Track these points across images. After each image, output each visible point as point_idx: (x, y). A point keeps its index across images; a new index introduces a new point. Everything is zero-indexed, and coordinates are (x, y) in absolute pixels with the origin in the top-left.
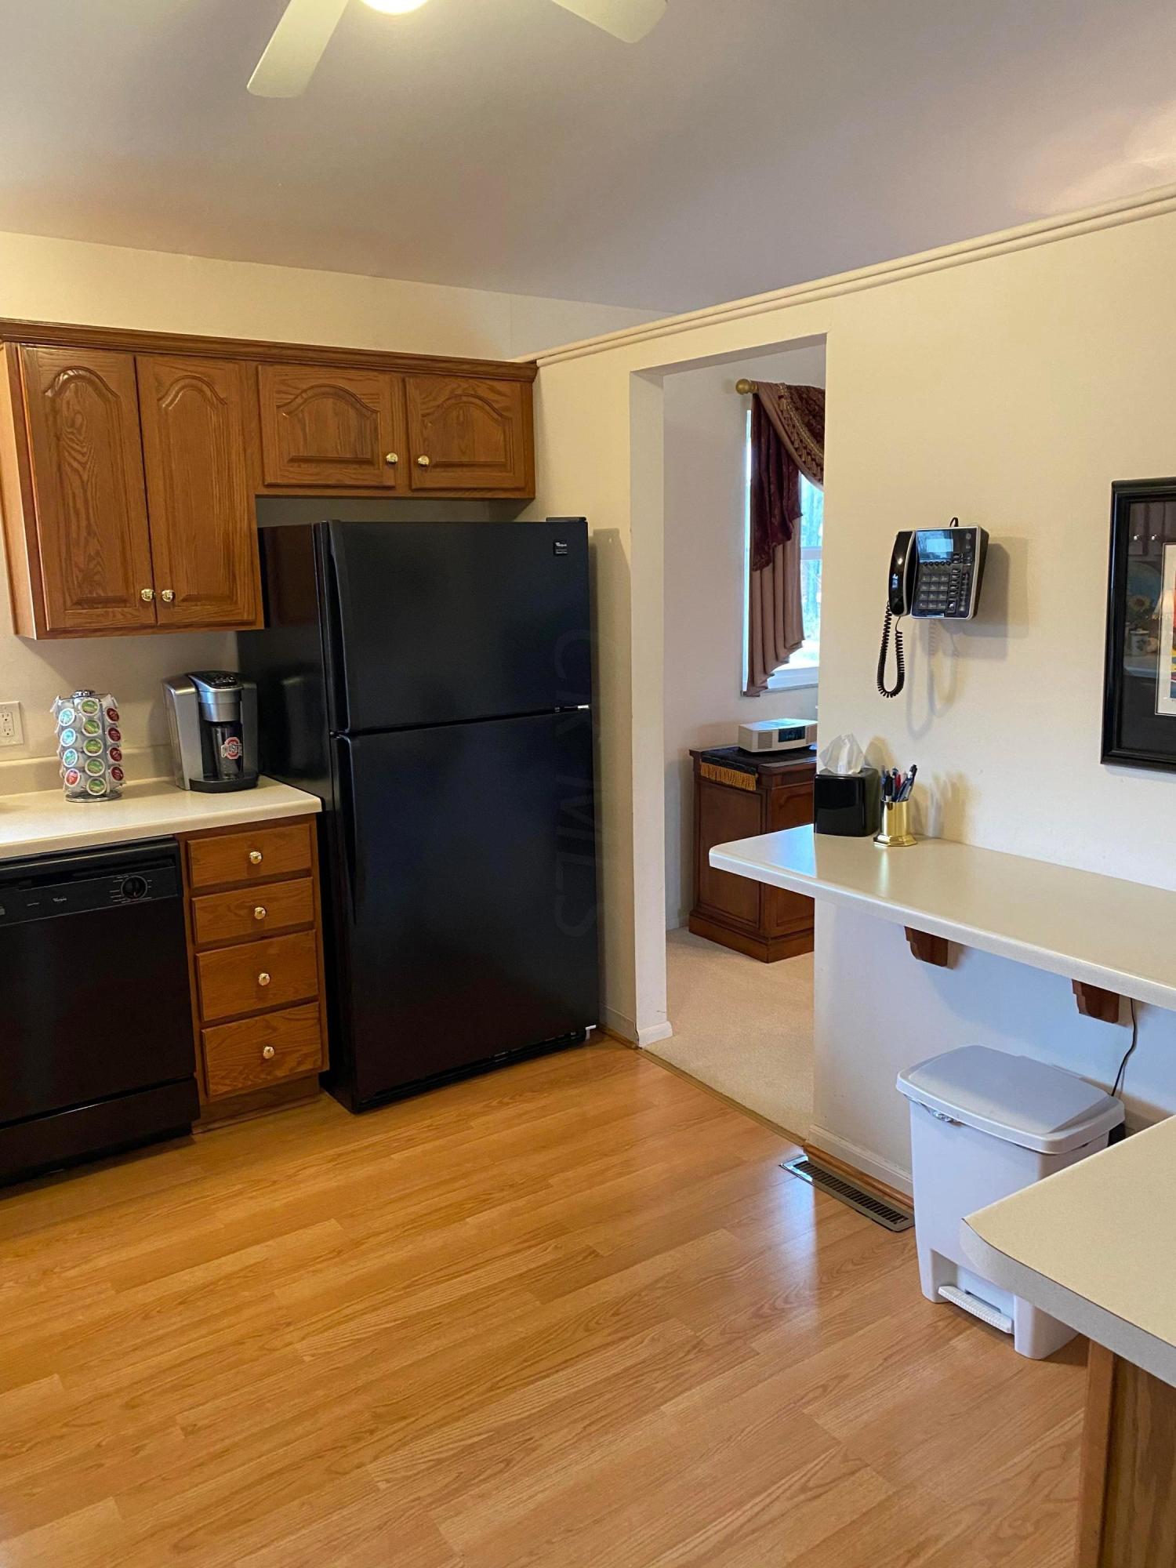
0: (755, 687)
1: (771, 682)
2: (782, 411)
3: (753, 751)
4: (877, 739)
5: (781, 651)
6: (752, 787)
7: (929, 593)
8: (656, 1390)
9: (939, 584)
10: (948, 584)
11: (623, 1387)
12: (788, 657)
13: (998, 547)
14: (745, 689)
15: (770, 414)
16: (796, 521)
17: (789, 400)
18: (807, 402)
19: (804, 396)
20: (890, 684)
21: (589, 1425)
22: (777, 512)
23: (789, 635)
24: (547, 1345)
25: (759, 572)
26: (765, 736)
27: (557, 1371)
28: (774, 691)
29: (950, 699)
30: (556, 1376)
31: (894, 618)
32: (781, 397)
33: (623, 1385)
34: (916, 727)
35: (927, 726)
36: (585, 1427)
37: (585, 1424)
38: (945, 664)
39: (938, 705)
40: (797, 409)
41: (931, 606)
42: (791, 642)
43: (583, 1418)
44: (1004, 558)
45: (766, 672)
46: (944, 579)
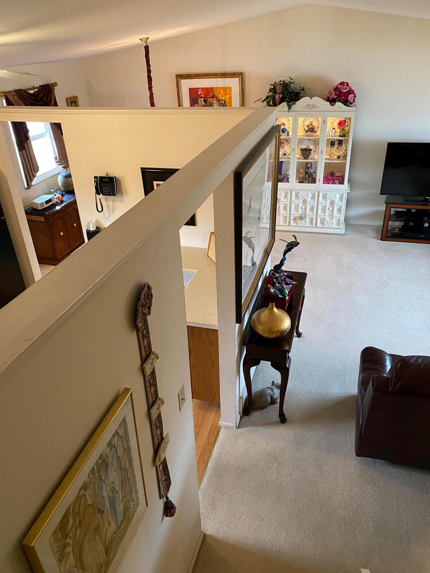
0: (29, 186)
1: (33, 183)
2: (15, 100)
3: (40, 209)
4: (96, 219)
5: (34, 174)
6: (43, 220)
7: (105, 190)
9: (107, 188)
10: (110, 189)
12: (36, 175)
13: (118, 178)
14: (26, 187)
15: (12, 102)
16: (28, 134)
17: (17, 96)
18: (22, 96)
19: (21, 94)
20: (100, 210)
22: (22, 132)
23: (35, 168)
25: (21, 152)
26: (42, 204)
28: (34, 185)
29: (113, 210)
31: (97, 196)
32: (14, 96)
34: (106, 217)
35: (109, 216)
38: (111, 204)
39: (111, 212)
40: (20, 99)
41: (106, 193)
42: (36, 170)
44: (119, 181)
45: (31, 181)
46: (108, 187)
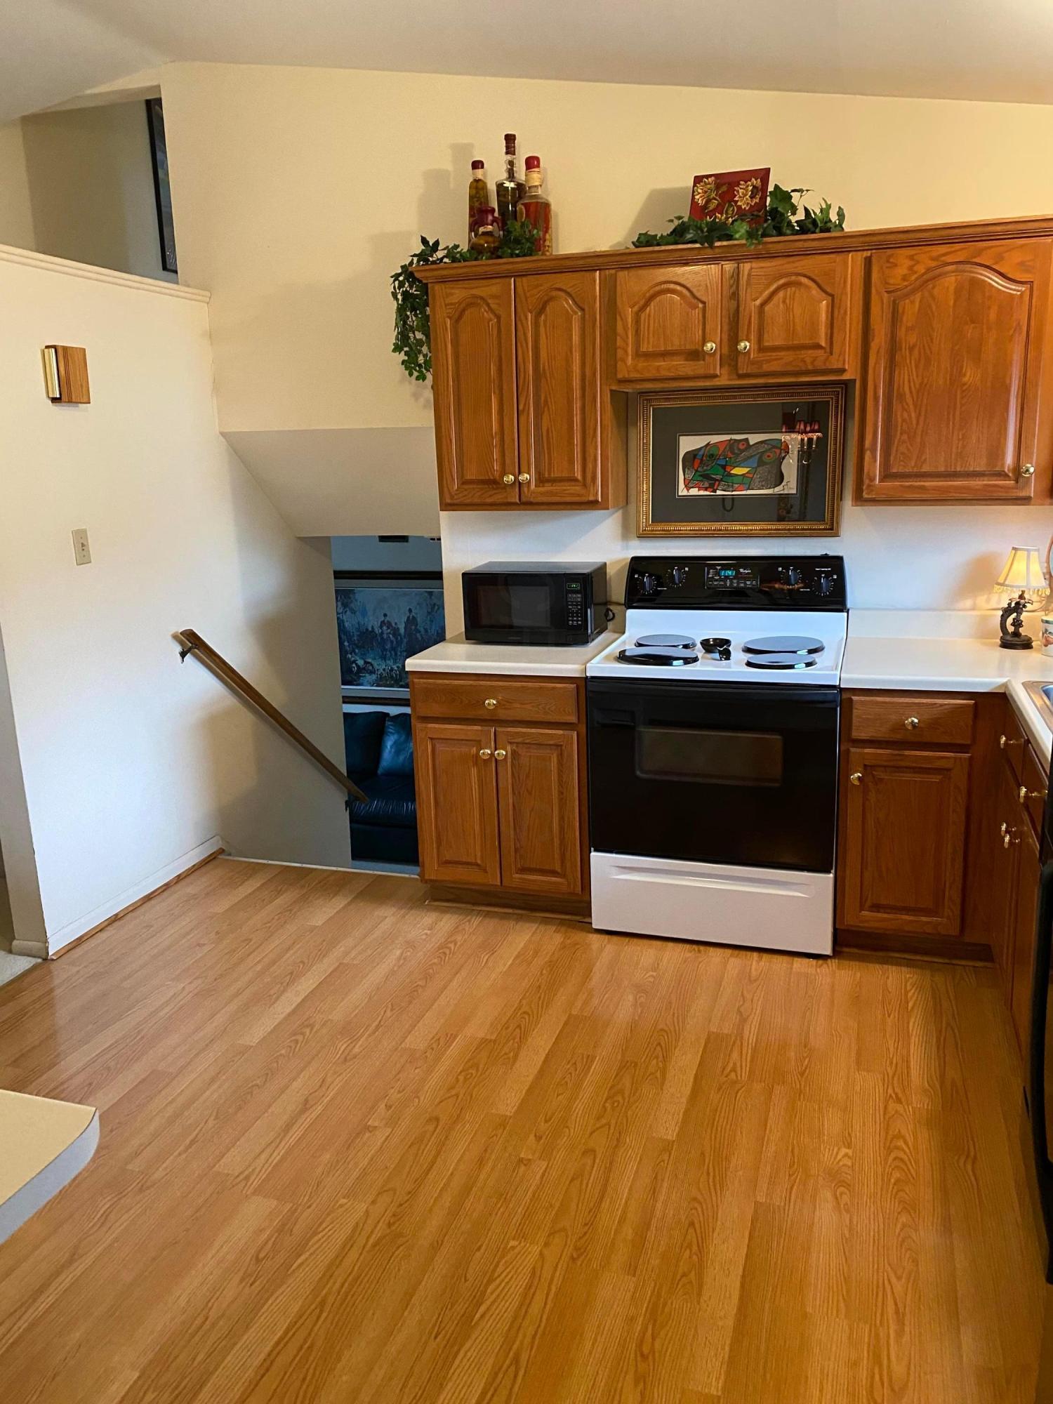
8: (151, 1390)
11: (190, 1373)
21: (204, 1323)
24: (301, 1376)
27: (269, 1355)
30: (268, 1349)
33: (190, 1376)
36: (207, 1319)
37: (207, 1322)
43: (213, 1325)
